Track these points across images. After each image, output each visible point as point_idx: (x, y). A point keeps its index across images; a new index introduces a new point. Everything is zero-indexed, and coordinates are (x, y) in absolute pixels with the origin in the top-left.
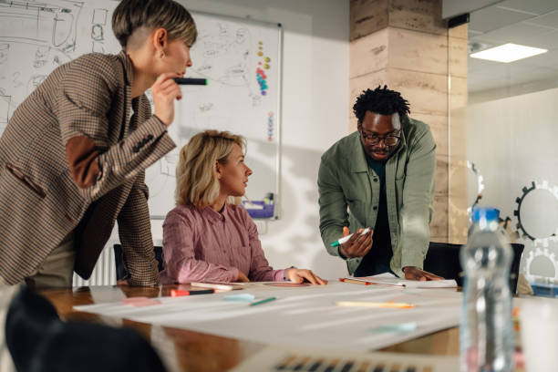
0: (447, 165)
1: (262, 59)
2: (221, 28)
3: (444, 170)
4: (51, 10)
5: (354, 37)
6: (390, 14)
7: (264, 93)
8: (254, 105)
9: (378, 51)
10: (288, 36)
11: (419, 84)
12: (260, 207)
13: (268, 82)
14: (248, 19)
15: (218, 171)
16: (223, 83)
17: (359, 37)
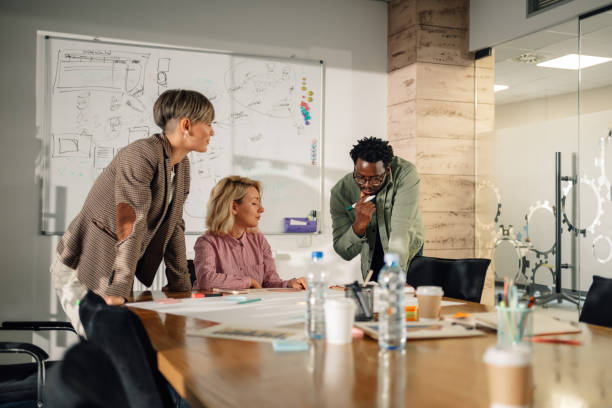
0: (474, 184)
1: (306, 93)
2: (268, 68)
3: (471, 189)
4: (123, 62)
5: (392, 70)
6: (418, 50)
7: (307, 123)
8: (299, 134)
9: (409, 83)
10: (329, 71)
11: (445, 113)
12: (305, 224)
13: (311, 113)
14: (293, 59)
15: (234, 208)
16: (271, 116)
17: (395, 69)
